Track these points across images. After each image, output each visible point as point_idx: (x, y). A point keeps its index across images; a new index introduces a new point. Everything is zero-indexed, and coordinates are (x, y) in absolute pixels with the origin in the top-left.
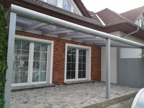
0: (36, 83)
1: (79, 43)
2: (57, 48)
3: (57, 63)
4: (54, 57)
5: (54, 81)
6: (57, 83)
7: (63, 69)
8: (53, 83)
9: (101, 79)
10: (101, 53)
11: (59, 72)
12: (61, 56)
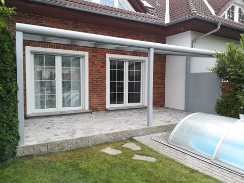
0: (67, 109)
1: (128, 53)
2: (94, 62)
3: (95, 83)
4: (90, 75)
5: (92, 107)
6: (97, 109)
7: (104, 90)
8: (89, 109)
9: (164, 104)
10: (164, 65)
11: (98, 94)
12: (100, 73)
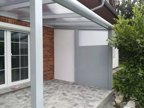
9: (54, 77)
